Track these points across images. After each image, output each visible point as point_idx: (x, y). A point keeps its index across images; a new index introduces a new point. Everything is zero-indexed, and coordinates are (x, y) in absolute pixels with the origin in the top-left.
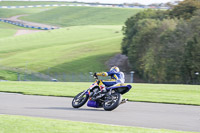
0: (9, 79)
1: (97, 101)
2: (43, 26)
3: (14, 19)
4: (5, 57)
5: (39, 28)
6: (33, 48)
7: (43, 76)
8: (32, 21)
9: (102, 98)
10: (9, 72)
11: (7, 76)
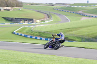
0: (78, 41)
1: (52, 46)
2: (94, 15)
3: (80, 12)
4: (76, 30)
5: (92, 17)
6: (90, 26)
7: (94, 39)
8: (89, 13)
9: (54, 45)
10: (78, 37)
11: (77, 40)
